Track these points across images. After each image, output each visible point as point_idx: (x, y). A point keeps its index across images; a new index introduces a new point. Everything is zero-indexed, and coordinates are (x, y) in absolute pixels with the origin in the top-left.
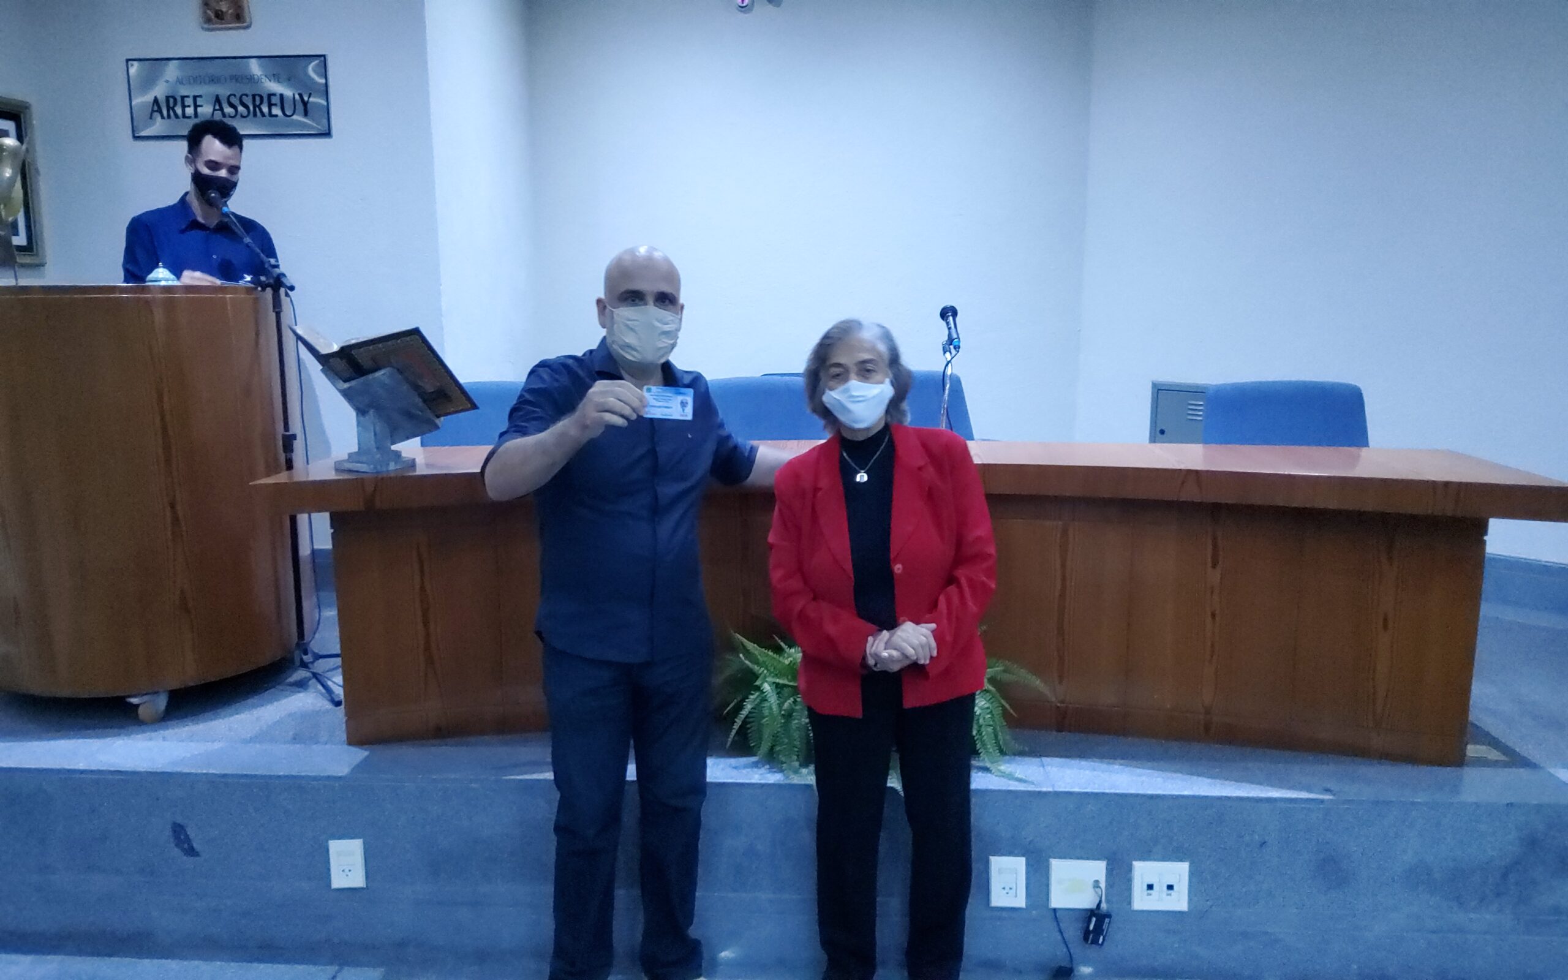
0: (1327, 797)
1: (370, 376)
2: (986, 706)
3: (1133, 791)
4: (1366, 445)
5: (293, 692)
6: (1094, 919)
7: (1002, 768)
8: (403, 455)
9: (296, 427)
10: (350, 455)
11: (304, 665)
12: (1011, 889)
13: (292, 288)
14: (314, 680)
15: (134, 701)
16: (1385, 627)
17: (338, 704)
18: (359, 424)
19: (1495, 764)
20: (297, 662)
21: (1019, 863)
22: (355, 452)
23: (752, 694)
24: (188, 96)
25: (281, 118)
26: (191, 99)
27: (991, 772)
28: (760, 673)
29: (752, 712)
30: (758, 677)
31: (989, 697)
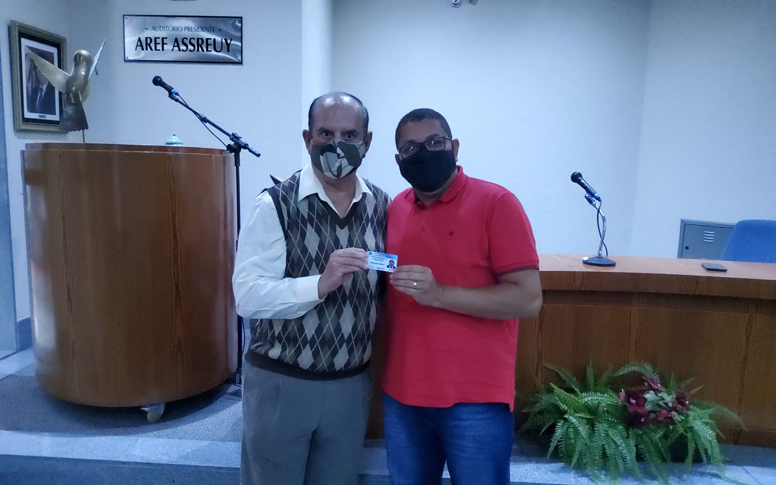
15: (146, 409)
23: (561, 422)
24: (159, 38)
25: (214, 53)
26: (161, 39)
27: (720, 478)
28: (567, 410)
29: (562, 435)
30: (565, 412)
31: (710, 427)
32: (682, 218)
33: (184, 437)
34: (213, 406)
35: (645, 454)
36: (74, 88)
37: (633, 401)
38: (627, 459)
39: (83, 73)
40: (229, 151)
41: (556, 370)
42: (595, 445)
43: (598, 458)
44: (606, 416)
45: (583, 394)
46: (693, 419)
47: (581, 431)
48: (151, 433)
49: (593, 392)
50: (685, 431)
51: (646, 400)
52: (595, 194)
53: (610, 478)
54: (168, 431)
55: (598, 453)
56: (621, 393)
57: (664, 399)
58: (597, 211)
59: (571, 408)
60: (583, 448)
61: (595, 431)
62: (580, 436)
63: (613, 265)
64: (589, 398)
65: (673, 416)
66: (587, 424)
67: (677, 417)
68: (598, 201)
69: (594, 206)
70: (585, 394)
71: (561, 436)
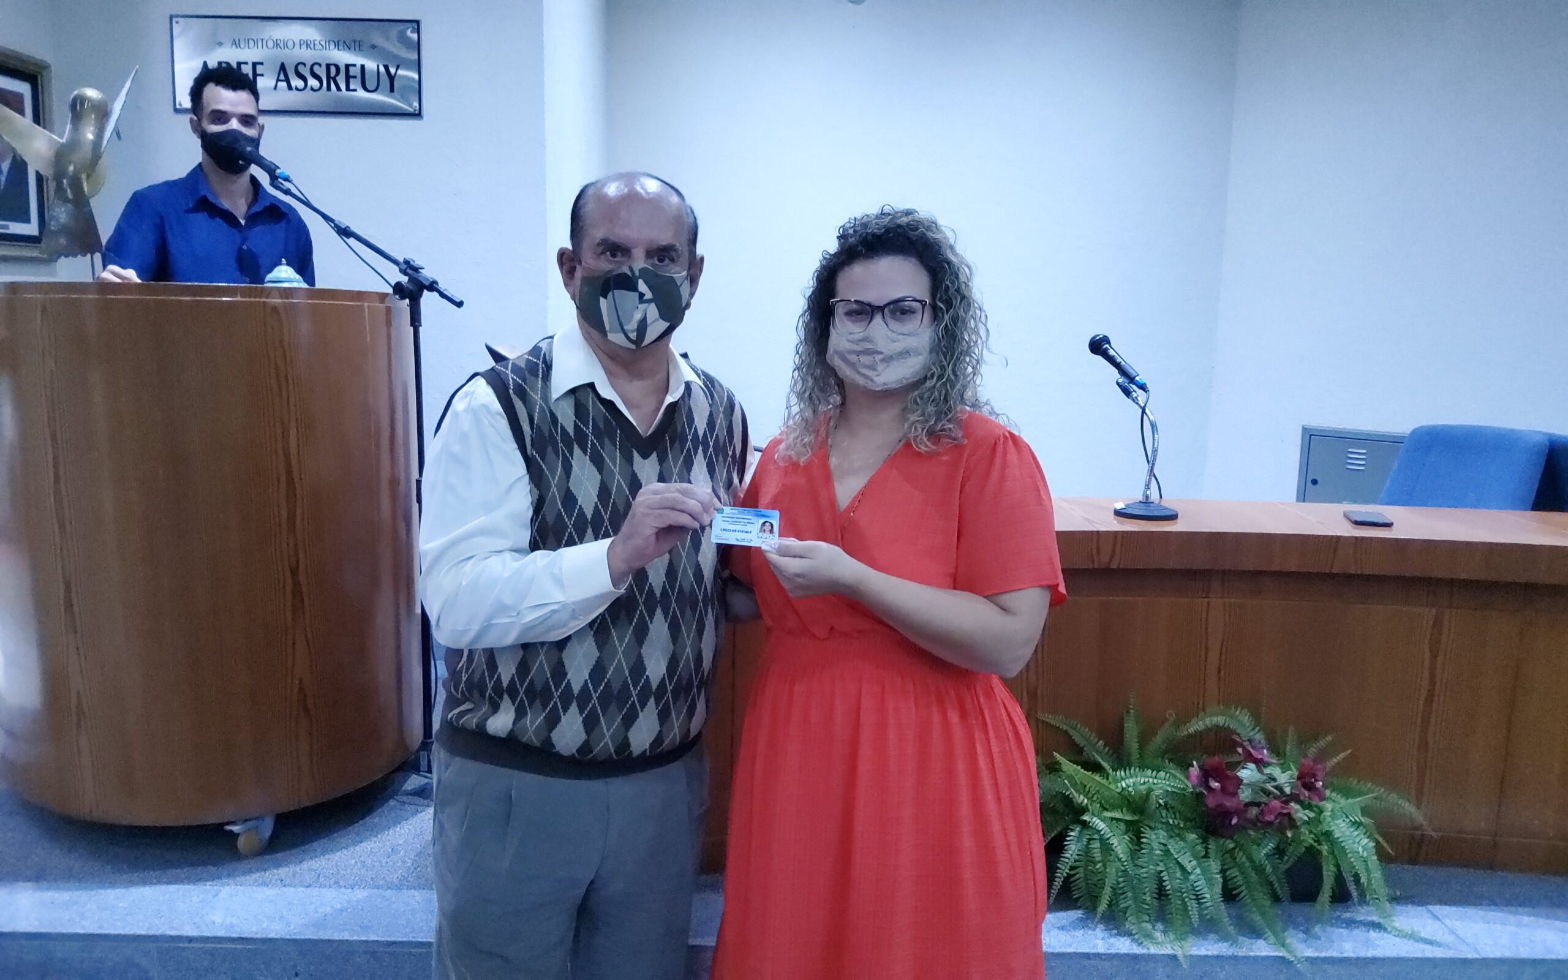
7: (1397, 924)
15: (234, 828)
23: (1072, 830)
24: (246, 63)
25: (361, 93)
26: (250, 66)
27: (1385, 930)
28: (1087, 805)
29: (1078, 855)
30: (1084, 810)
31: (1364, 831)
32: (1304, 424)
33: (317, 882)
34: (374, 819)
35: (1241, 886)
36: (71, 168)
37: (1215, 785)
38: (1204, 898)
39: (90, 136)
40: (397, 297)
41: (1065, 728)
42: (1143, 873)
43: (1149, 898)
44: (1164, 815)
45: (1118, 773)
46: (1330, 816)
47: (1114, 846)
48: (248, 877)
49: (1137, 770)
50: (1315, 841)
51: (1239, 781)
52: (1137, 378)
53: (1172, 936)
54: (283, 872)
55: (1150, 887)
56: (1191, 769)
57: (1275, 780)
58: (1140, 411)
59: (1094, 801)
60: (1121, 880)
61: (1142, 846)
62: (1112, 857)
63: (1173, 517)
64: (1131, 781)
65: (1292, 812)
66: (1127, 832)
67: (1301, 814)
68: (1141, 391)
69: (1134, 400)
70: (1123, 773)
71: (1077, 857)
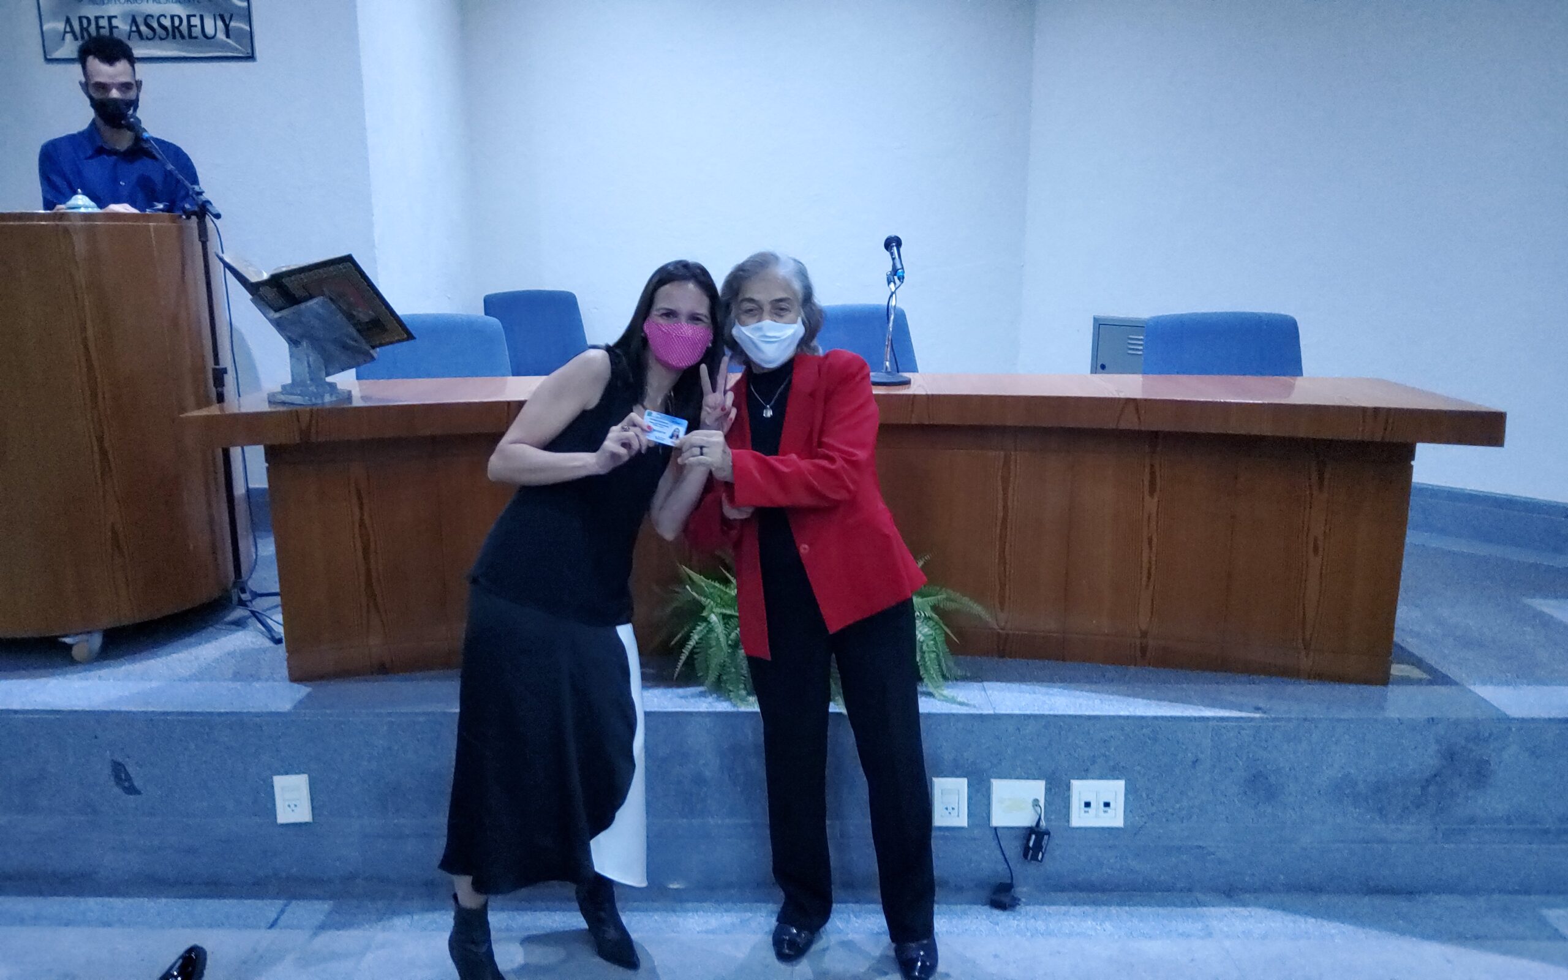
0: (1257, 715)
1: (303, 306)
2: (930, 632)
3: (1071, 712)
4: (1301, 374)
5: (231, 630)
6: (1033, 837)
7: (946, 692)
8: (339, 387)
9: (226, 361)
10: (284, 387)
11: (242, 603)
12: (953, 809)
13: (218, 216)
14: (254, 619)
15: (67, 640)
16: (1316, 549)
17: (278, 641)
18: (291, 356)
19: (1419, 682)
20: (235, 599)
21: (960, 785)
22: (290, 384)
23: (699, 625)
24: (103, 17)
26: (106, 18)
27: (934, 696)
28: (708, 605)
29: (698, 643)
30: (705, 609)
31: (932, 624)
32: (1095, 314)
33: (127, 678)
